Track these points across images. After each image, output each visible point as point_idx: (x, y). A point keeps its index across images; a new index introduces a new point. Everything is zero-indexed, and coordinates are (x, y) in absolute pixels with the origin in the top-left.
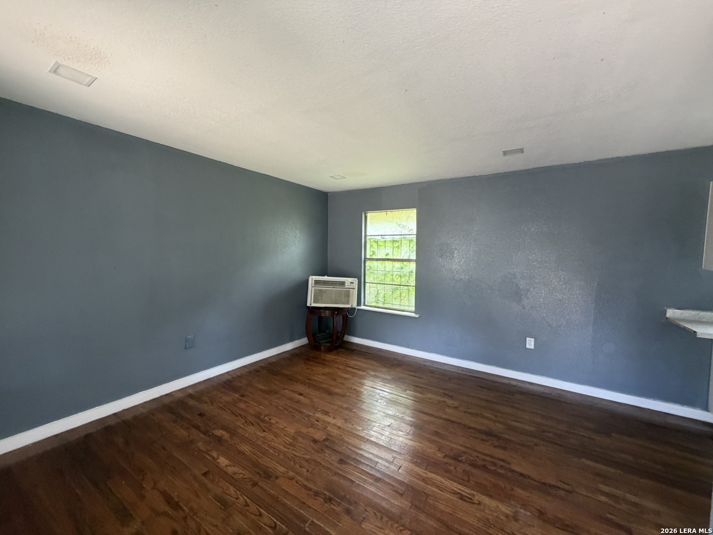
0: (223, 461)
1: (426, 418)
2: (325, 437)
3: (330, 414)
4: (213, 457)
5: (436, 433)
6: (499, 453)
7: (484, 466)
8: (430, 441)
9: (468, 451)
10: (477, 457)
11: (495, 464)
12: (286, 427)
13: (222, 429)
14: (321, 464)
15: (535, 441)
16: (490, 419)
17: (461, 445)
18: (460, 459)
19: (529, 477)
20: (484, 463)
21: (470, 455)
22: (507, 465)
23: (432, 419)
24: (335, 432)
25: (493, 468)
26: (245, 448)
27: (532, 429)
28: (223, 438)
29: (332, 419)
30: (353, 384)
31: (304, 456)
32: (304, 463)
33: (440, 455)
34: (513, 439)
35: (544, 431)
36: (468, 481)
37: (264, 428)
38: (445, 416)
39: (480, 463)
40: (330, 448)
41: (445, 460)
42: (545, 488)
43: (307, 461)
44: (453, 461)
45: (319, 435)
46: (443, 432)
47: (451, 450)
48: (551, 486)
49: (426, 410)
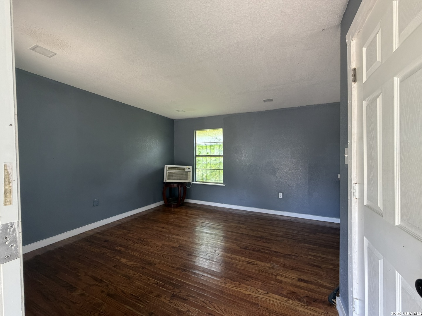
0: (123, 260)
1: (230, 233)
2: (179, 246)
3: (180, 236)
4: (118, 259)
5: (236, 240)
6: (266, 245)
7: (259, 250)
8: (233, 243)
9: (252, 245)
10: (256, 247)
11: (264, 249)
12: (157, 243)
13: (120, 246)
14: (178, 257)
15: (282, 238)
16: (262, 232)
17: (248, 243)
18: (248, 248)
19: (279, 253)
20: (259, 249)
21: (253, 247)
22: (270, 249)
23: (233, 234)
24: (184, 243)
25: (263, 251)
26: (136, 254)
27: (281, 234)
28: (121, 250)
29: (182, 237)
30: (191, 221)
31: (168, 254)
32: (169, 257)
33: (238, 248)
34: (272, 238)
35: (287, 234)
36: (252, 257)
37: (144, 244)
38: (240, 232)
39: (257, 249)
40: (182, 250)
41: (240, 250)
42: (286, 256)
43: (170, 256)
44: (244, 250)
45: (176, 245)
46: (239, 239)
47: (243, 245)
48: (289, 255)
49: (230, 230)
